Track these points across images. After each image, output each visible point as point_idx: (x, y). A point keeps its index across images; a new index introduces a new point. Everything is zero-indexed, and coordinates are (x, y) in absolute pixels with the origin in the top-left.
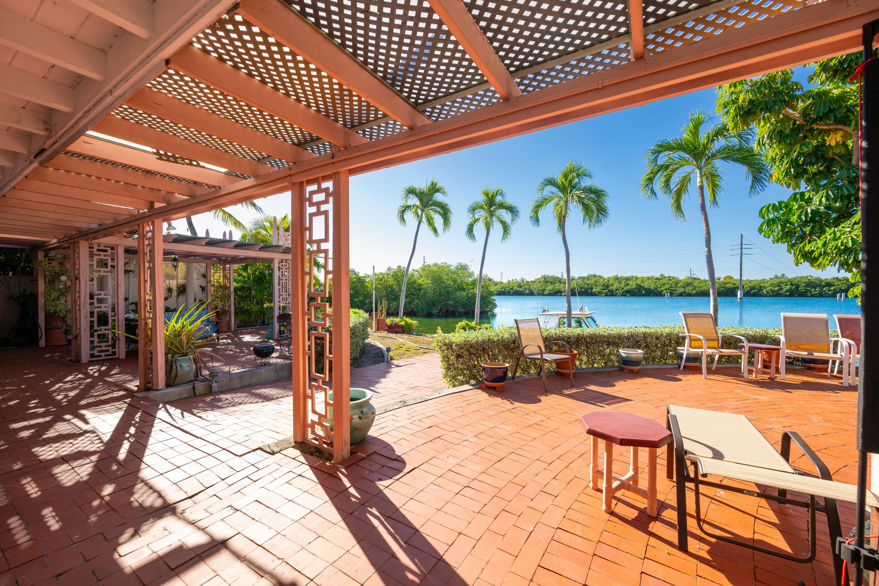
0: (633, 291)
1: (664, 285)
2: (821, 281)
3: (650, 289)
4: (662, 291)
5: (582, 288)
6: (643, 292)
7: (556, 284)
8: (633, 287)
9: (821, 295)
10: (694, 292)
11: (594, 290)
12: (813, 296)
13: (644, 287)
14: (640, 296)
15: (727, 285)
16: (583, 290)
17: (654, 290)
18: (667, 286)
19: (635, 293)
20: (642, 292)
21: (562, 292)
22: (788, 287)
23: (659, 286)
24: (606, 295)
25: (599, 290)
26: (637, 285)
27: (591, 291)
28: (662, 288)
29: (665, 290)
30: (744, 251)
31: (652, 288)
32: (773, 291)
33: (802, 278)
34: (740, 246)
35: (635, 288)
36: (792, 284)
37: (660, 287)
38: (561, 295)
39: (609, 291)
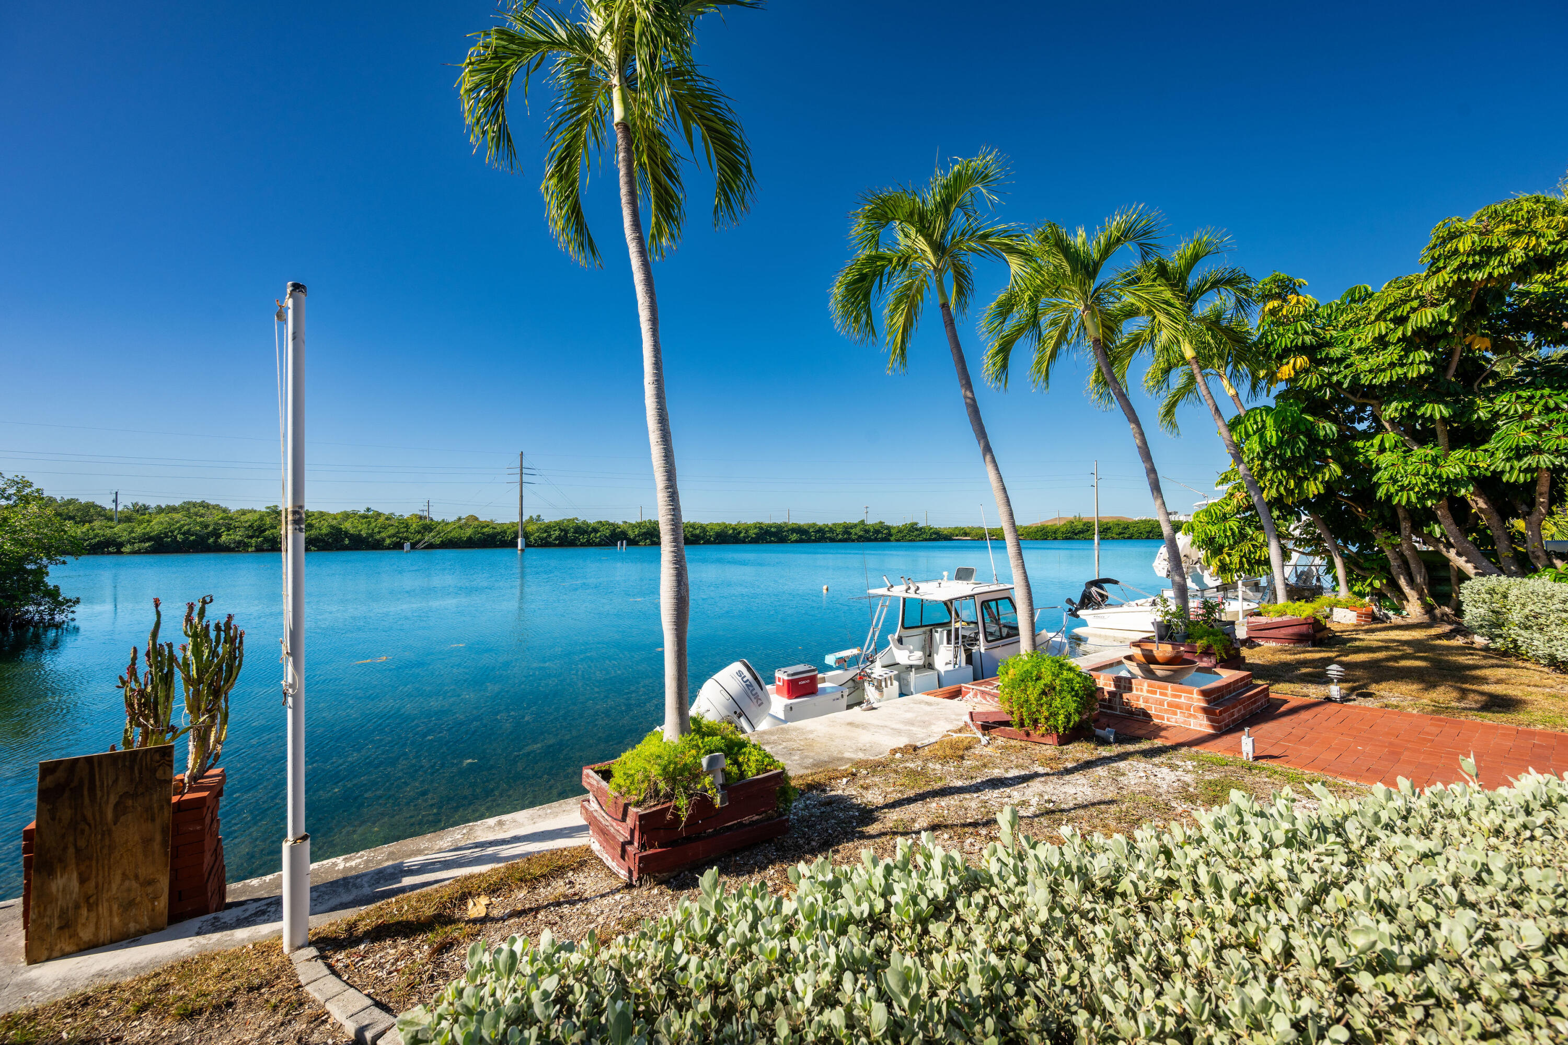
0: (323, 540)
1: (385, 528)
2: (588, 526)
3: (360, 535)
4: (384, 540)
5: (188, 532)
6: (347, 541)
7: (96, 524)
8: (324, 531)
9: (589, 544)
10: (438, 541)
11: (224, 538)
12: (582, 545)
13: (346, 533)
14: (338, 549)
15: (485, 530)
16: (192, 538)
17: (366, 538)
18: (392, 531)
19: (327, 543)
20: (343, 540)
21: (121, 545)
22: (557, 533)
23: (376, 530)
24: (259, 549)
25: (238, 538)
26: (332, 527)
27: (215, 542)
28: (383, 535)
29: (389, 537)
30: (525, 479)
31: (364, 533)
32: (542, 539)
33: (569, 520)
34: (518, 471)
35: (326, 535)
36: (561, 530)
37: (379, 532)
38: (119, 552)
39: (266, 539)
